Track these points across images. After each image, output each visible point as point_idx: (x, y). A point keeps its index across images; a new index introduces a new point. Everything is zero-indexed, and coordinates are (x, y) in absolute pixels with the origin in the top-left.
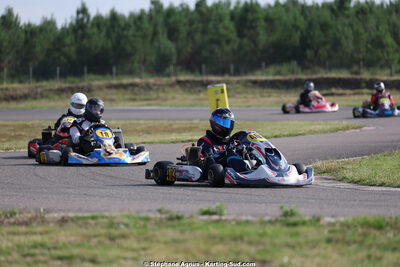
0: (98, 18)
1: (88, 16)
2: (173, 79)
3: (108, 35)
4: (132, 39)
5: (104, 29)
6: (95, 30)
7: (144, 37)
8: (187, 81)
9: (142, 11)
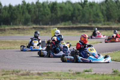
0: (5, 7)
1: (2, 6)
2: (32, 27)
3: (8, 12)
4: (16, 13)
5: (7, 10)
6: (4, 11)
7: (20, 13)
8: (36, 27)
9: (19, 5)
